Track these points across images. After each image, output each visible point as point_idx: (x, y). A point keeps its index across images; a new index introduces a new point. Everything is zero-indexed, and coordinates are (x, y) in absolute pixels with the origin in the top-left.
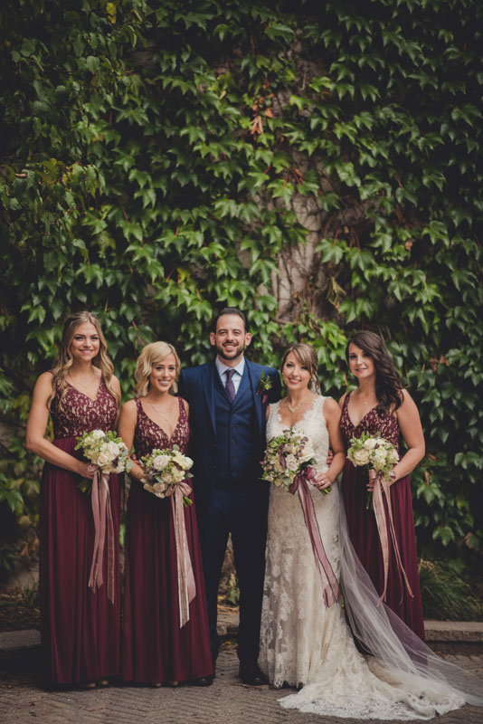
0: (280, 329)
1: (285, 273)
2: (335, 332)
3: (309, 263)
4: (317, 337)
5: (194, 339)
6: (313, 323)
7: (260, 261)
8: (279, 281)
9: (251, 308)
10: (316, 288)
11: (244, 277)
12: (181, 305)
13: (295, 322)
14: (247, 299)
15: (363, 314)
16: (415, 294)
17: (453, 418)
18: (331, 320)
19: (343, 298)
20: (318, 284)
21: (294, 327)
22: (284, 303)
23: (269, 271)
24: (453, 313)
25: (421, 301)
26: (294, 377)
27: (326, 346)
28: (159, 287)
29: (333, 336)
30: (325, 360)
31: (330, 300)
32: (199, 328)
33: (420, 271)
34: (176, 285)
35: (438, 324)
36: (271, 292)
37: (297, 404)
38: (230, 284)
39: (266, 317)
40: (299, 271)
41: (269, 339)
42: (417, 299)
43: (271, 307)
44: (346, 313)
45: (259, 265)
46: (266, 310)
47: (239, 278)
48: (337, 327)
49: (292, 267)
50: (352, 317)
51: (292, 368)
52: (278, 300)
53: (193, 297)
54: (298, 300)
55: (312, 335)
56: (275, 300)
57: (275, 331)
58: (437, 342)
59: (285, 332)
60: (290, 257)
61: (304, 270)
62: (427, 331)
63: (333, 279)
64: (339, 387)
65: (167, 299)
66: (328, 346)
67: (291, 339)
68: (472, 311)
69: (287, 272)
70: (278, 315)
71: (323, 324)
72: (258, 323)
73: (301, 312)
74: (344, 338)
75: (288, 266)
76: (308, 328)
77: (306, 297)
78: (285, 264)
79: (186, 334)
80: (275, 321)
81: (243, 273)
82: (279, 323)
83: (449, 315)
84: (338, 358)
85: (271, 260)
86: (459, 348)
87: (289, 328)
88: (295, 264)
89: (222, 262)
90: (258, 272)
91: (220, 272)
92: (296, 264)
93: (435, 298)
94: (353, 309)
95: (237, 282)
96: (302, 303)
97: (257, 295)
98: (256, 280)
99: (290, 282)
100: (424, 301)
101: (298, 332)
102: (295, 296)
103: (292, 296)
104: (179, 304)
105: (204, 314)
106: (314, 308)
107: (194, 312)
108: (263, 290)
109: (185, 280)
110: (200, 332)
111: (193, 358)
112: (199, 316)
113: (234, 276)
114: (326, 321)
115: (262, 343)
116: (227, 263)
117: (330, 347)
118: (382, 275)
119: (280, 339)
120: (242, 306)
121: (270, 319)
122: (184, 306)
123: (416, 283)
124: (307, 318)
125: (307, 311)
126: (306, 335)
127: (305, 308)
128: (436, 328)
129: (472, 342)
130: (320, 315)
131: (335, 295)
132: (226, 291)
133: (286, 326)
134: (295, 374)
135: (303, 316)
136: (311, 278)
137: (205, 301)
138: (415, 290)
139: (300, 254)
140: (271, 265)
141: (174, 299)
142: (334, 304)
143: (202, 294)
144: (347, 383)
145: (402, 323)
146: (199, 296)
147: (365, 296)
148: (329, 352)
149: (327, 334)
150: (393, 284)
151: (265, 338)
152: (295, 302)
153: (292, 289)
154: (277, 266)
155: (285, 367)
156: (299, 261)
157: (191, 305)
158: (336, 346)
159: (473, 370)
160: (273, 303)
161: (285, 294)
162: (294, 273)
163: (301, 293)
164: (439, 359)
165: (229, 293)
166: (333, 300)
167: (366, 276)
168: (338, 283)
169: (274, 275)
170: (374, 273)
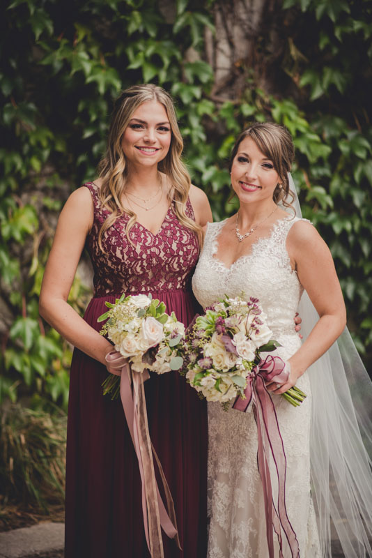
0: (215, 110)
2: (293, 115)
3: (256, 18)
5: (97, 123)
6: (262, 102)
7: (188, 14)
8: (215, 44)
9: (176, 79)
10: (267, 53)
11: (167, 36)
12: (76, 73)
13: (237, 101)
14: (170, 66)
15: (332, 87)
18: (287, 98)
19: (302, 69)
20: (270, 48)
21: (237, 107)
22: (222, 74)
23: (202, 28)
26: (248, 182)
28: (46, 47)
29: (290, 119)
31: (287, 71)
32: (104, 106)
34: (71, 46)
36: (204, 57)
37: (249, 227)
38: (146, 46)
39: (197, 92)
40: (243, 30)
41: (200, 123)
43: (204, 78)
44: (309, 88)
45: (187, 20)
46: (197, 82)
47: (159, 38)
48: (295, 107)
49: (233, 24)
50: (317, 93)
51: (247, 164)
52: (215, 69)
53: (94, 63)
54: (241, 70)
55: (260, 118)
56: (210, 68)
57: (209, 112)
59: (223, 114)
60: (231, 11)
61: (250, 28)
63: (290, 40)
65: (58, 66)
67: (232, 124)
70: (214, 90)
71: (276, 103)
72: (186, 99)
73: (246, 87)
74: (304, 122)
75: (229, 23)
76: (255, 109)
77: (253, 66)
78: (224, 20)
79: (85, 116)
80: (209, 99)
81: (164, 31)
82: (216, 102)
85: (205, 13)
87: (228, 109)
88: (237, 20)
89: (136, 14)
90: (186, 29)
91: (132, 28)
92: (240, 20)
94: (318, 81)
95: (156, 43)
96: (247, 75)
97: (184, 62)
98: (183, 40)
99: (232, 45)
101: (241, 114)
102: (238, 65)
103: (233, 65)
104: (73, 71)
105: (110, 87)
106: (263, 82)
107: (95, 84)
108: (194, 56)
109: (84, 40)
110: (105, 114)
111: (95, 149)
112: (102, 89)
113: (152, 34)
114: (280, 100)
115: (191, 128)
116: (143, 16)
118: (361, 32)
119: (216, 124)
120: (163, 76)
121: (204, 96)
122: (81, 75)
124: (254, 94)
125: (254, 85)
126: (252, 118)
127: (251, 81)
130: (272, 91)
131: (293, 61)
132: (141, 55)
133: (225, 106)
134: (252, 175)
135: (248, 92)
136: (260, 39)
137: (112, 70)
139: (245, 7)
140: (204, 20)
141: (67, 65)
142: (291, 74)
143: (107, 59)
144: (308, 185)
146: (103, 62)
147: (336, 65)
149: (282, 116)
151: (195, 122)
152: (237, 73)
153: (232, 56)
154: (213, 21)
155: (235, 162)
156: (244, 16)
157: (92, 73)
158: (294, 134)
160: (206, 72)
161: (223, 61)
162: (237, 32)
163: (245, 61)
165: (146, 59)
166: (290, 70)
167: (337, 34)
168: (298, 47)
169: (209, 34)
170: (349, 30)
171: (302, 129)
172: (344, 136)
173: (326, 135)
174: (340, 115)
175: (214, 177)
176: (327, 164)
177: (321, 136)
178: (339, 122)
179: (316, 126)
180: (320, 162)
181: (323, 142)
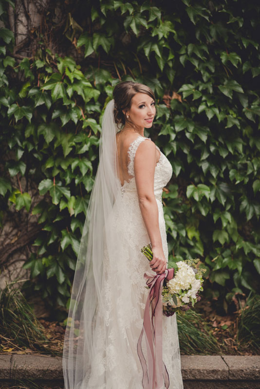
0: (16, 64)
1: (22, 8)
2: (72, 68)
4: (53, 72)
6: (50, 58)
8: (16, 16)
10: (54, 24)
13: (32, 57)
15: (100, 47)
16: (151, 29)
17: (186, 151)
18: (68, 56)
19: (79, 35)
20: (55, 20)
21: (32, 62)
22: (21, 38)
24: (187, 50)
25: (157, 36)
27: (62, 81)
29: (70, 71)
30: (62, 95)
31: (67, 37)
33: (155, 8)
35: (172, 60)
36: (8, 26)
39: (4, 50)
40: (36, 7)
41: (5, 73)
42: (153, 35)
43: (8, 41)
44: (84, 48)
48: (74, 63)
49: (28, 3)
50: (90, 52)
52: (16, 35)
54: (35, 36)
55: (49, 71)
56: (12, 34)
57: (11, 64)
58: (171, 78)
59: (22, 68)
61: (41, 5)
62: (162, 67)
63: (70, 15)
64: (76, 121)
66: (65, 81)
67: (28, 74)
68: (205, 48)
69: (24, 7)
70: (15, 50)
71: (60, 59)
73: (38, 48)
74: (80, 73)
76: (45, 63)
77: (43, 33)
80: (12, 57)
82: (16, 59)
83: (183, 52)
84: (75, 92)
86: (191, 84)
87: (26, 63)
93: (171, 34)
94: (90, 43)
96: (39, 39)
99: (28, 17)
100: (161, 36)
101: (36, 67)
102: (32, 32)
103: (29, 31)
106: (51, 44)
114: (63, 58)
117: (67, 82)
118: (119, 9)
119: (17, 74)
121: (9, 54)
123: (152, 19)
124: (44, 53)
125: (44, 46)
126: (43, 70)
127: (42, 44)
128: (171, 64)
129: (205, 79)
130: (58, 51)
133: (23, 61)
135: (40, 51)
136: (48, 13)
138: (151, 26)
142: (71, 40)
144: (84, 118)
145: (137, 60)
147: (103, 32)
148: (65, 87)
149: (64, 69)
150: (129, 19)
152: (32, 37)
153: (28, 26)
158: (72, 81)
159: (207, 105)
160: (9, 36)
161: (22, 29)
162: (31, 8)
163: (37, 29)
164: (171, 95)
166: (70, 37)
167: (103, 10)
168: (75, 20)
169: (11, 9)
170: (111, 7)
171: (79, 78)
172: (108, 83)
173: (96, 83)
174: (106, 69)
175: (16, 112)
176: (97, 103)
177: (92, 83)
178: (105, 73)
179: (89, 76)
180: (92, 102)
181: (94, 87)
